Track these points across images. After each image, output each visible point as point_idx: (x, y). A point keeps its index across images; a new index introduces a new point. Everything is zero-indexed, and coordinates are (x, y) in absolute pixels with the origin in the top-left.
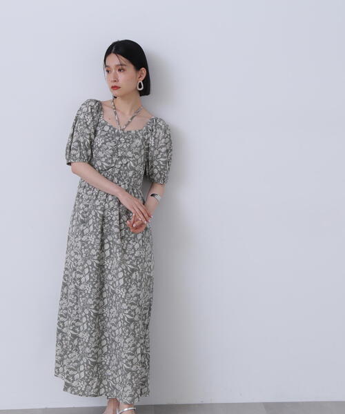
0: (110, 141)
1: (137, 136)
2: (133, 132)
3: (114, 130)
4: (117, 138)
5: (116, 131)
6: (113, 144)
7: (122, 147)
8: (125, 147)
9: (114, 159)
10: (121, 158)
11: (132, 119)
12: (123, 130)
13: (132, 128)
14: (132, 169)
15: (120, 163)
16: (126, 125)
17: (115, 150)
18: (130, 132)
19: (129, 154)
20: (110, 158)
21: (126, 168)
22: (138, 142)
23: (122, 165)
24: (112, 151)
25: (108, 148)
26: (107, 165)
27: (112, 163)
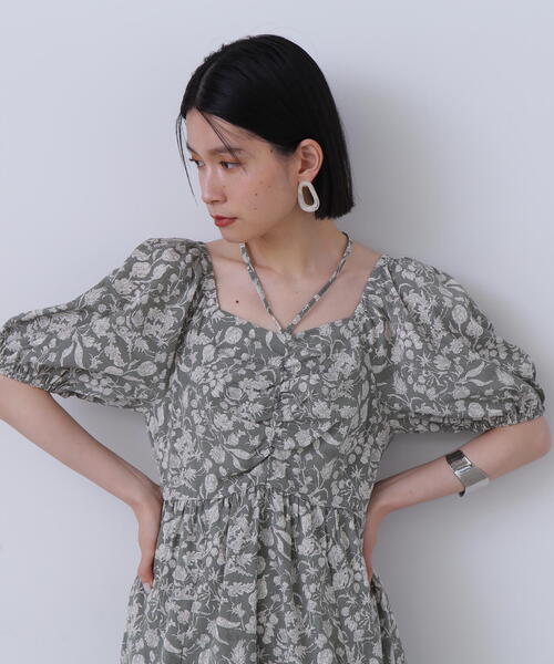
0: (251, 374)
2: (326, 331)
3: (261, 332)
4: (276, 362)
5: (269, 337)
6: (262, 383)
7: (296, 390)
8: (303, 387)
9: (270, 432)
10: (291, 428)
12: (290, 330)
13: (321, 322)
14: (331, 453)
15: (289, 444)
16: (303, 314)
17: (273, 403)
18: (315, 331)
19: (320, 409)
20: (254, 433)
21: (309, 457)
23: (294, 451)
24: (259, 407)
25: (245, 399)
26: (246, 456)
27: (261, 448)
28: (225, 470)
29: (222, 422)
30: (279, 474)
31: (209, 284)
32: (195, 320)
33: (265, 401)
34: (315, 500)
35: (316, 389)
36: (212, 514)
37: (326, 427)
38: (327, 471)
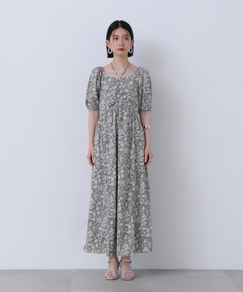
0: (113, 86)
1: (130, 80)
2: (127, 78)
3: (115, 79)
4: (118, 83)
5: (116, 79)
6: (116, 87)
7: (122, 88)
8: (123, 87)
9: (118, 96)
10: (122, 95)
11: (125, 70)
12: (121, 78)
13: (127, 76)
14: (130, 100)
15: (122, 98)
16: (123, 75)
17: (118, 91)
18: (125, 78)
19: (127, 91)
20: (115, 96)
21: (126, 101)
22: (131, 83)
23: (123, 99)
24: (115, 91)
25: (113, 90)
26: (113, 101)
27: (116, 99)
28: (110, 105)
29: (109, 95)
30: (120, 104)
31: (103, 73)
32: (102, 79)
33: (116, 90)
34: (127, 110)
35: (126, 86)
36: (109, 113)
37: (128, 94)
38: (129, 104)
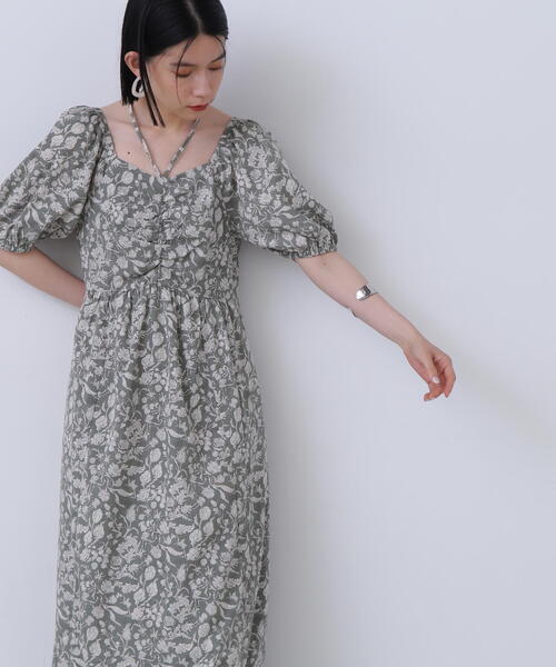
0: (141, 208)
1: (201, 181)
2: (191, 174)
3: (146, 177)
4: (157, 198)
5: (152, 181)
6: (149, 214)
7: (173, 218)
8: (178, 215)
9: (158, 248)
10: (173, 243)
11: (185, 144)
12: (166, 175)
13: (187, 166)
14: (202, 262)
15: (172, 255)
16: (174, 162)
17: (158, 228)
18: (184, 175)
19: (191, 231)
20: (147, 249)
21: (187, 264)
22: (206, 195)
23: (176, 260)
24: (148, 232)
25: (139, 226)
26: (142, 265)
27: (153, 259)
28: (126, 274)
29: (124, 242)
30: (167, 275)
32: (100, 166)
33: (153, 228)
34: (192, 293)
36: (119, 301)
37: (196, 243)
38: (200, 274)
